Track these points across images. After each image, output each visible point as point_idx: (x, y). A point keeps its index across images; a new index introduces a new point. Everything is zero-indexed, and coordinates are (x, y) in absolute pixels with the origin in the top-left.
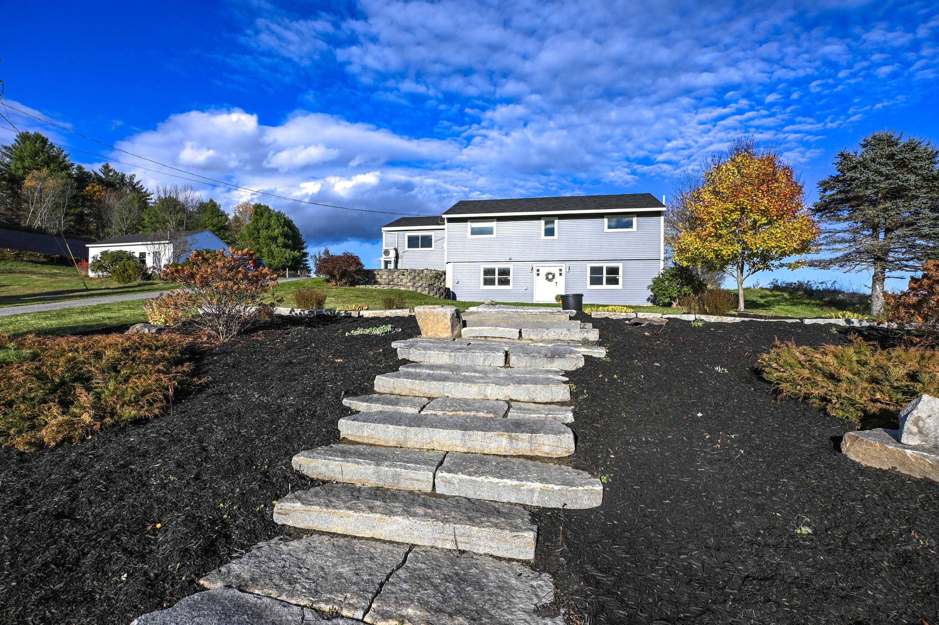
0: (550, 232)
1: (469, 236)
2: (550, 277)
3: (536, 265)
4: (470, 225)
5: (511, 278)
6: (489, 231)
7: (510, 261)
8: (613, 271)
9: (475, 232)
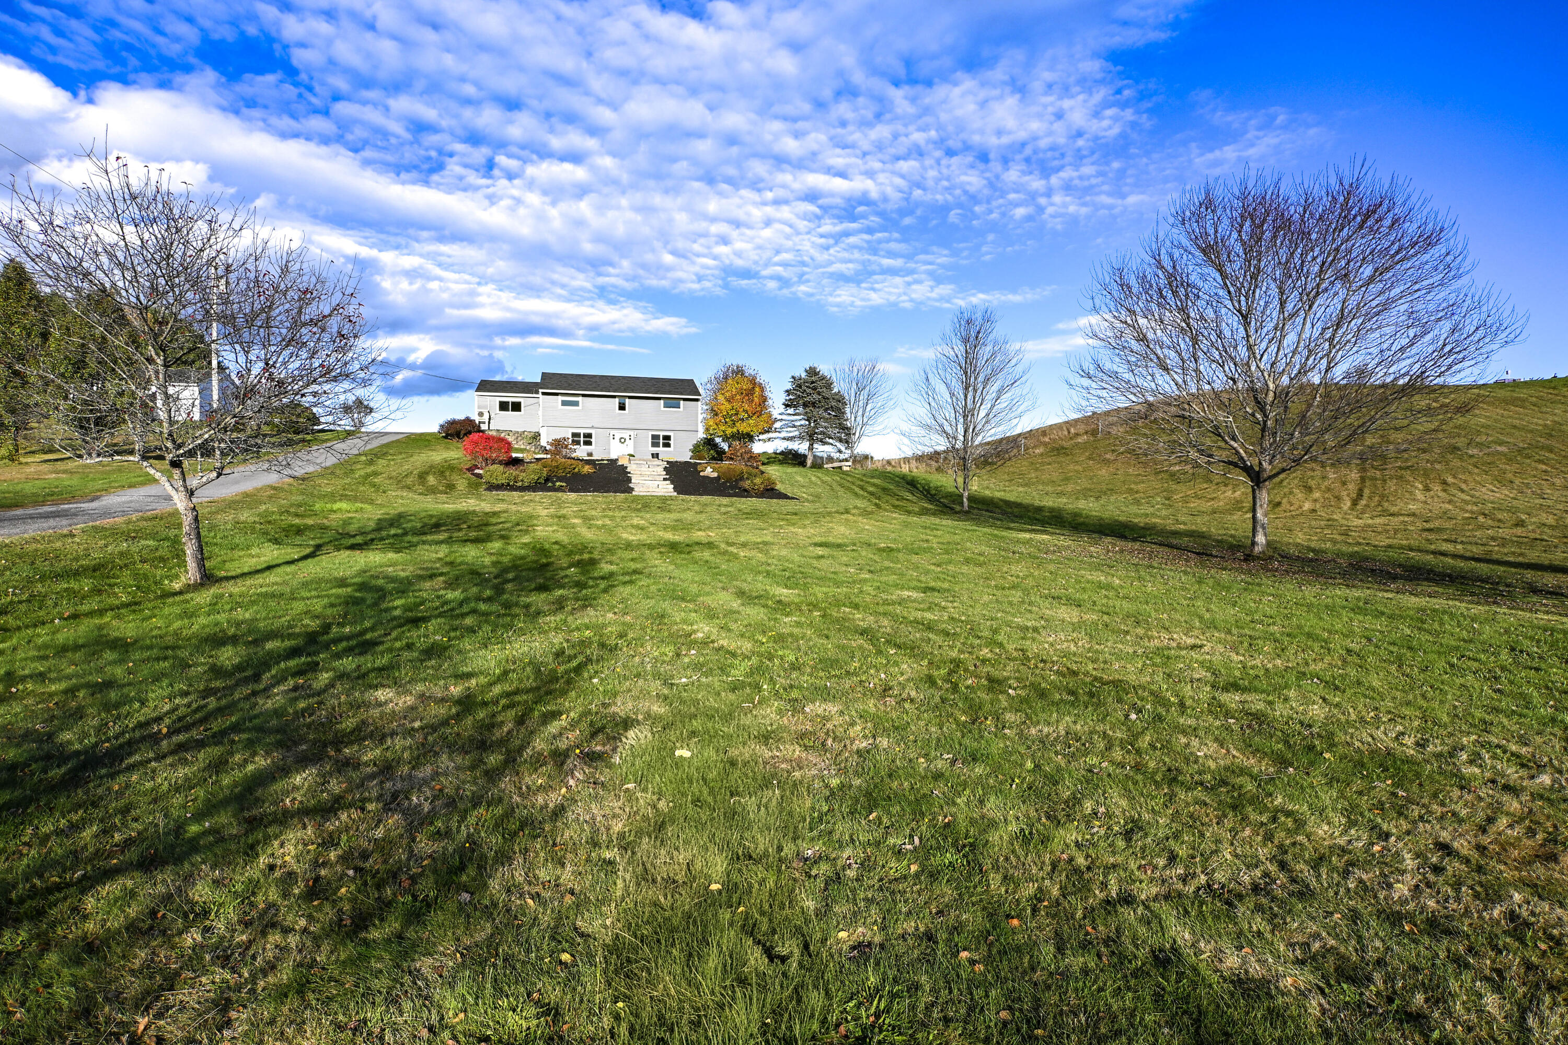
0: (622, 407)
1: (560, 406)
2: (622, 441)
3: (612, 432)
4: (560, 398)
5: (593, 440)
6: (576, 404)
7: (593, 427)
8: (667, 438)
9: (564, 403)
